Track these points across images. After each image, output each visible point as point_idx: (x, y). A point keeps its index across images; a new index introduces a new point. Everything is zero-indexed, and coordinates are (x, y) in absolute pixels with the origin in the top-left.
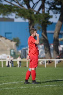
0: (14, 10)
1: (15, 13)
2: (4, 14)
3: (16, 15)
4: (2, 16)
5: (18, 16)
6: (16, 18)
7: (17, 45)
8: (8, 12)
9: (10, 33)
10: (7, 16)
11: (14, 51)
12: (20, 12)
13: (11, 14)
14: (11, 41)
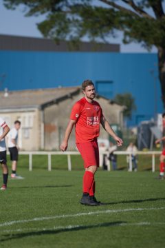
0: (121, 22)
1: (123, 29)
2: (95, 33)
3: (126, 34)
4: (89, 37)
5: (130, 37)
6: (125, 42)
7: (126, 113)
8: (105, 28)
9: (110, 82)
10: (102, 37)
11: (119, 129)
12: (135, 28)
13: (113, 33)
14: (112, 103)
